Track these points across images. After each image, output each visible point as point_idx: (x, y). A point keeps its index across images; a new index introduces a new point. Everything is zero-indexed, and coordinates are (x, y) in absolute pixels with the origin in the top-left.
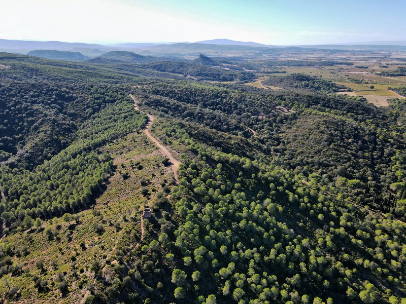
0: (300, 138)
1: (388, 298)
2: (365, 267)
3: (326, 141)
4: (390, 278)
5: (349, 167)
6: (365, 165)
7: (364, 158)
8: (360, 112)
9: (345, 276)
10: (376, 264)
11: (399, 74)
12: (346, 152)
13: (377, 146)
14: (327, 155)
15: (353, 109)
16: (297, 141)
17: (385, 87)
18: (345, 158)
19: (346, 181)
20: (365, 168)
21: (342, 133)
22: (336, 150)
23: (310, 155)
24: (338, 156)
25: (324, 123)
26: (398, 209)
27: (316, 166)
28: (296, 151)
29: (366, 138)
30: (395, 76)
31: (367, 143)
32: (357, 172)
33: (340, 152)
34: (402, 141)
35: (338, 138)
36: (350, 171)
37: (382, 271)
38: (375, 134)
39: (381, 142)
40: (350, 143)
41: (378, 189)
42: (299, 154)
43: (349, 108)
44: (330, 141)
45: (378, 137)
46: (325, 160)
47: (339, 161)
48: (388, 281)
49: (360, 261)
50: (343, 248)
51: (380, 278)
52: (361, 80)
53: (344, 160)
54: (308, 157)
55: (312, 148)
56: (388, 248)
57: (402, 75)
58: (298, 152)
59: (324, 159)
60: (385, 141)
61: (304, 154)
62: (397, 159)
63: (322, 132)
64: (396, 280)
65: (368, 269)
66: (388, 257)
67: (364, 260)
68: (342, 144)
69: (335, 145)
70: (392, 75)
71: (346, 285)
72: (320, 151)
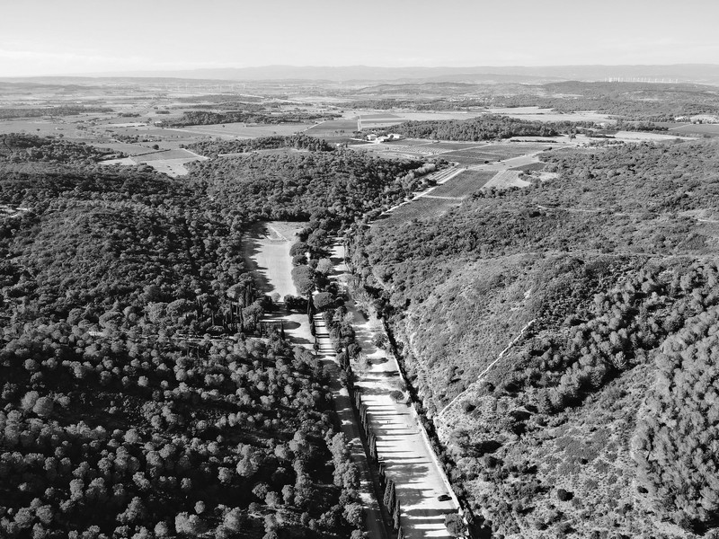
0: (58, 256)
1: (273, 453)
2: (232, 425)
3: (110, 250)
4: (267, 422)
5: (161, 283)
6: (184, 273)
7: (179, 261)
8: (151, 189)
9: (209, 454)
10: (245, 414)
11: (187, 122)
12: (150, 260)
13: (192, 239)
14: (120, 274)
15: (139, 187)
16: (53, 264)
17: (175, 146)
18: (152, 271)
19: (164, 307)
20: (185, 277)
21: (133, 230)
22: (131, 261)
23: (89, 283)
24: (139, 271)
25: (97, 219)
26: (247, 322)
27: (107, 299)
28: (59, 282)
29: (173, 230)
30: (183, 126)
31: (176, 238)
32: (176, 288)
33: (140, 262)
34: (222, 222)
35: (129, 239)
36: (165, 290)
37: (254, 418)
38: (183, 220)
39: (196, 230)
40: (151, 243)
41: (213, 301)
42: (66, 286)
43: (130, 186)
44: (117, 248)
45: (189, 224)
46: (119, 284)
47: (143, 278)
48: (265, 429)
49: (223, 420)
50: (193, 415)
51: (255, 429)
52: (135, 136)
53: (151, 274)
54: (85, 287)
55: (87, 268)
56: (252, 383)
57: (192, 124)
58: (63, 283)
59: (116, 282)
60: (200, 227)
61: (77, 283)
62: (224, 251)
63: (97, 236)
64: (275, 421)
65: (237, 425)
66: (255, 395)
67: (227, 417)
68: (138, 248)
69: (128, 253)
70: (179, 125)
71: (214, 467)
72: (104, 271)
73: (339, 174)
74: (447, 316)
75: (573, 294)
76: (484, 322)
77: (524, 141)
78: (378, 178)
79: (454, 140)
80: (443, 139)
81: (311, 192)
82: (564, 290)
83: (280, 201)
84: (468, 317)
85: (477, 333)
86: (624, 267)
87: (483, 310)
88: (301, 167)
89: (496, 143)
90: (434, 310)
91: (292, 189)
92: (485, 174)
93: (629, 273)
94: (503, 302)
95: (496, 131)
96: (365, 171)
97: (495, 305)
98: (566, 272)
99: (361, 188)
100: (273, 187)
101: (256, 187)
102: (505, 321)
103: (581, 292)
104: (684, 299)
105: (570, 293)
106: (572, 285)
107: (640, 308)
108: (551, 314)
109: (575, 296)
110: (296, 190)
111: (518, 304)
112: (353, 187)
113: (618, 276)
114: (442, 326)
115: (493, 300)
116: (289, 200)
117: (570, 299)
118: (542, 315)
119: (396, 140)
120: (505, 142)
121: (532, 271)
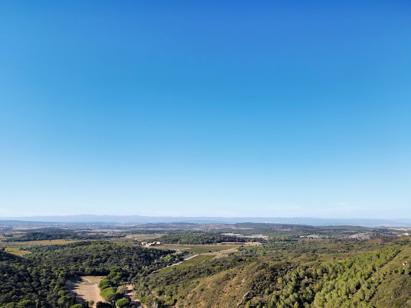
73: (127, 253)
74: (200, 299)
75: (267, 278)
76: (222, 298)
77: (228, 244)
78: (150, 257)
79: (191, 244)
80: (185, 243)
81: (111, 261)
82: (262, 277)
83: (91, 265)
84: (212, 297)
85: (218, 304)
86: (290, 267)
87: (221, 292)
88: (104, 250)
89: (214, 245)
90: (192, 298)
91: (99, 259)
92: (210, 256)
93: (292, 269)
94: (231, 286)
95: (213, 239)
96: (143, 252)
97: (227, 289)
98: (261, 269)
99: (141, 260)
100: (87, 258)
101: (76, 258)
102: (233, 295)
103: (270, 278)
104: (321, 280)
105: (265, 278)
106: (266, 275)
107: (301, 284)
108: (257, 288)
109: (268, 280)
110: (101, 260)
111: (239, 286)
112: (135, 259)
113: (287, 271)
114: (198, 305)
115: (225, 286)
116: (97, 265)
117: (265, 282)
118: (253, 289)
119: (158, 245)
120: (218, 244)
121: (244, 271)
